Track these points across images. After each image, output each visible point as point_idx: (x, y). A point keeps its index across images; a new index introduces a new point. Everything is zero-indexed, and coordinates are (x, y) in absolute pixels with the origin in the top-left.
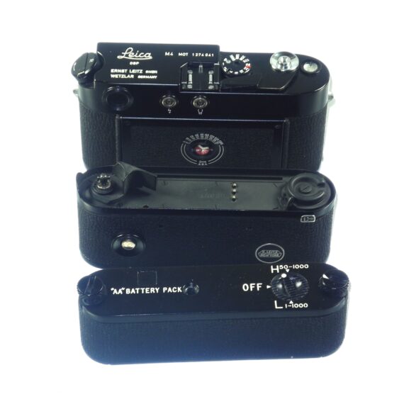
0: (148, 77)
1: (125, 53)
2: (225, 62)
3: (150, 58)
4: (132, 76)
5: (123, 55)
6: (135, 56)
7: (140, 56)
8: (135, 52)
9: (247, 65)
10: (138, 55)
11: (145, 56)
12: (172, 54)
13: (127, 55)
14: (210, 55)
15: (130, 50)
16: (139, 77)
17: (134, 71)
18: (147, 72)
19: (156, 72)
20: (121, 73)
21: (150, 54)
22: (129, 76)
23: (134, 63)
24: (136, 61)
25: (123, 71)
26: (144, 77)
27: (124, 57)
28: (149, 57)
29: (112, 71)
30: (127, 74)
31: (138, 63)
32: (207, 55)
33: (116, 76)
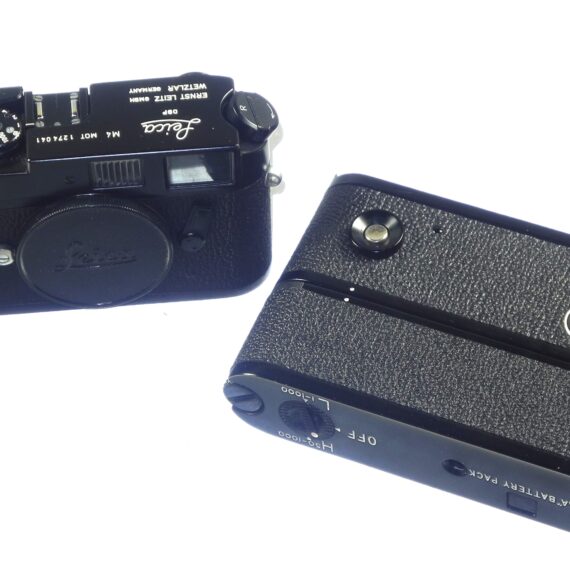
0: (145, 90)
1: (188, 129)
2: (16, 129)
3: (144, 124)
4: (170, 89)
5: (192, 125)
6: (170, 126)
7: (163, 126)
10: (167, 127)
11: (154, 127)
12: (109, 134)
13: (185, 125)
14: (43, 139)
15: (182, 135)
16: (158, 89)
17: (170, 98)
18: (147, 99)
19: (131, 100)
20: (189, 92)
21: (146, 131)
22: (177, 88)
23: (170, 112)
24: (168, 117)
25: (187, 97)
26: (150, 90)
27: (190, 122)
28: (147, 126)
29: (206, 95)
30: (179, 93)
31: (165, 113)
32: (49, 139)
33: (197, 87)
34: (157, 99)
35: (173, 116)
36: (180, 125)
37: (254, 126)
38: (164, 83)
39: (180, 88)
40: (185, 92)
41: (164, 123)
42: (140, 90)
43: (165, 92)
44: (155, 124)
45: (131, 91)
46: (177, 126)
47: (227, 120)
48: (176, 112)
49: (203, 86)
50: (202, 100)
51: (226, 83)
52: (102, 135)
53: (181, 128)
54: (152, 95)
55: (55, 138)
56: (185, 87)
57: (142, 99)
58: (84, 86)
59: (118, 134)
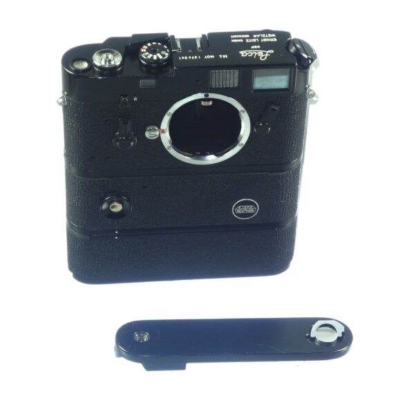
0: (240, 36)
1: (267, 55)
2: (167, 52)
3: (241, 52)
4: (255, 36)
5: (269, 53)
6: (256, 53)
8: (258, 57)
9: (145, 51)
10: (254, 54)
11: (247, 54)
12: (221, 56)
13: (264, 53)
14: (183, 58)
15: (263, 58)
16: (248, 36)
17: (255, 40)
18: (242, 40)
19: (232, 41)
20: (266, 38)
21: (242, 55)
22: (258, 36)
23: (255, 47)
24: (254, 49)
25: (265, 40)
26: (243, 36)
27: (267, 52)
28: (243, 53)
29: (275, 40)
30: (260, 38)
31: (253, 47)
32: (186, 58)
33: (270, 35)
34: (247, 41)
35: (257, 49)
36: (262, 53)
37: (306, 56)
38: (251, 34)
39: (260, 36)
40: (263, 38)
41: (252, 52)
42: (237, 36)
43: (251, 37)
44: (247, 52)
45: (232, 37)
46: (260, 53)
47: (289, 52)
49: (274, 35)
50: (274, 42)
51: (288, 35)
52: (217, 56)
53: (262, 55)
54: (244, 39)
55: (190, 57)
56: (264, 36)
57: (239, 40)
58: (204, 33)
59: (226, 56)
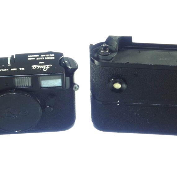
3: (32, 66)
4: (42, 56)
5: (49, 67)
6: (41, 67)
8: (42, 69)
10: (40, 67)
12: (20, 69)
13: (46, 67)
15: (45, 69)
16: (38, 56)
17: (41, 58)
18: (34, 59)
19: (29, 59)
21: (33, 68)
22: (44, 56)
24: (41, 64)
25: (48, 58)
26: (35, 56)
27: (48, 66)
28: (34, 67)
29: (54, 58)
32: (0, 70)
33: (51, 55)
34: (37, 59)
36: (45, 67)
37: (70, 67)
38: (40, 54)
39: (45, 56)
40: (47, 57)
41: (39, 66)
42: (32, 56)
43: (40, 57)
44: (36, 66)
45: (28, 56)
46: (44, 67)
47: (61, 65)
48: (43, 63)
49: (53, 55)
50: (53, 59)
51: (61, 54)
52: (18, 69)
53: (45, 68)
54: (35, 58)
55: (2, 70)
56: (47, 55)
57: (32, 59)
58: (13, 55)
59: (23, 69)
